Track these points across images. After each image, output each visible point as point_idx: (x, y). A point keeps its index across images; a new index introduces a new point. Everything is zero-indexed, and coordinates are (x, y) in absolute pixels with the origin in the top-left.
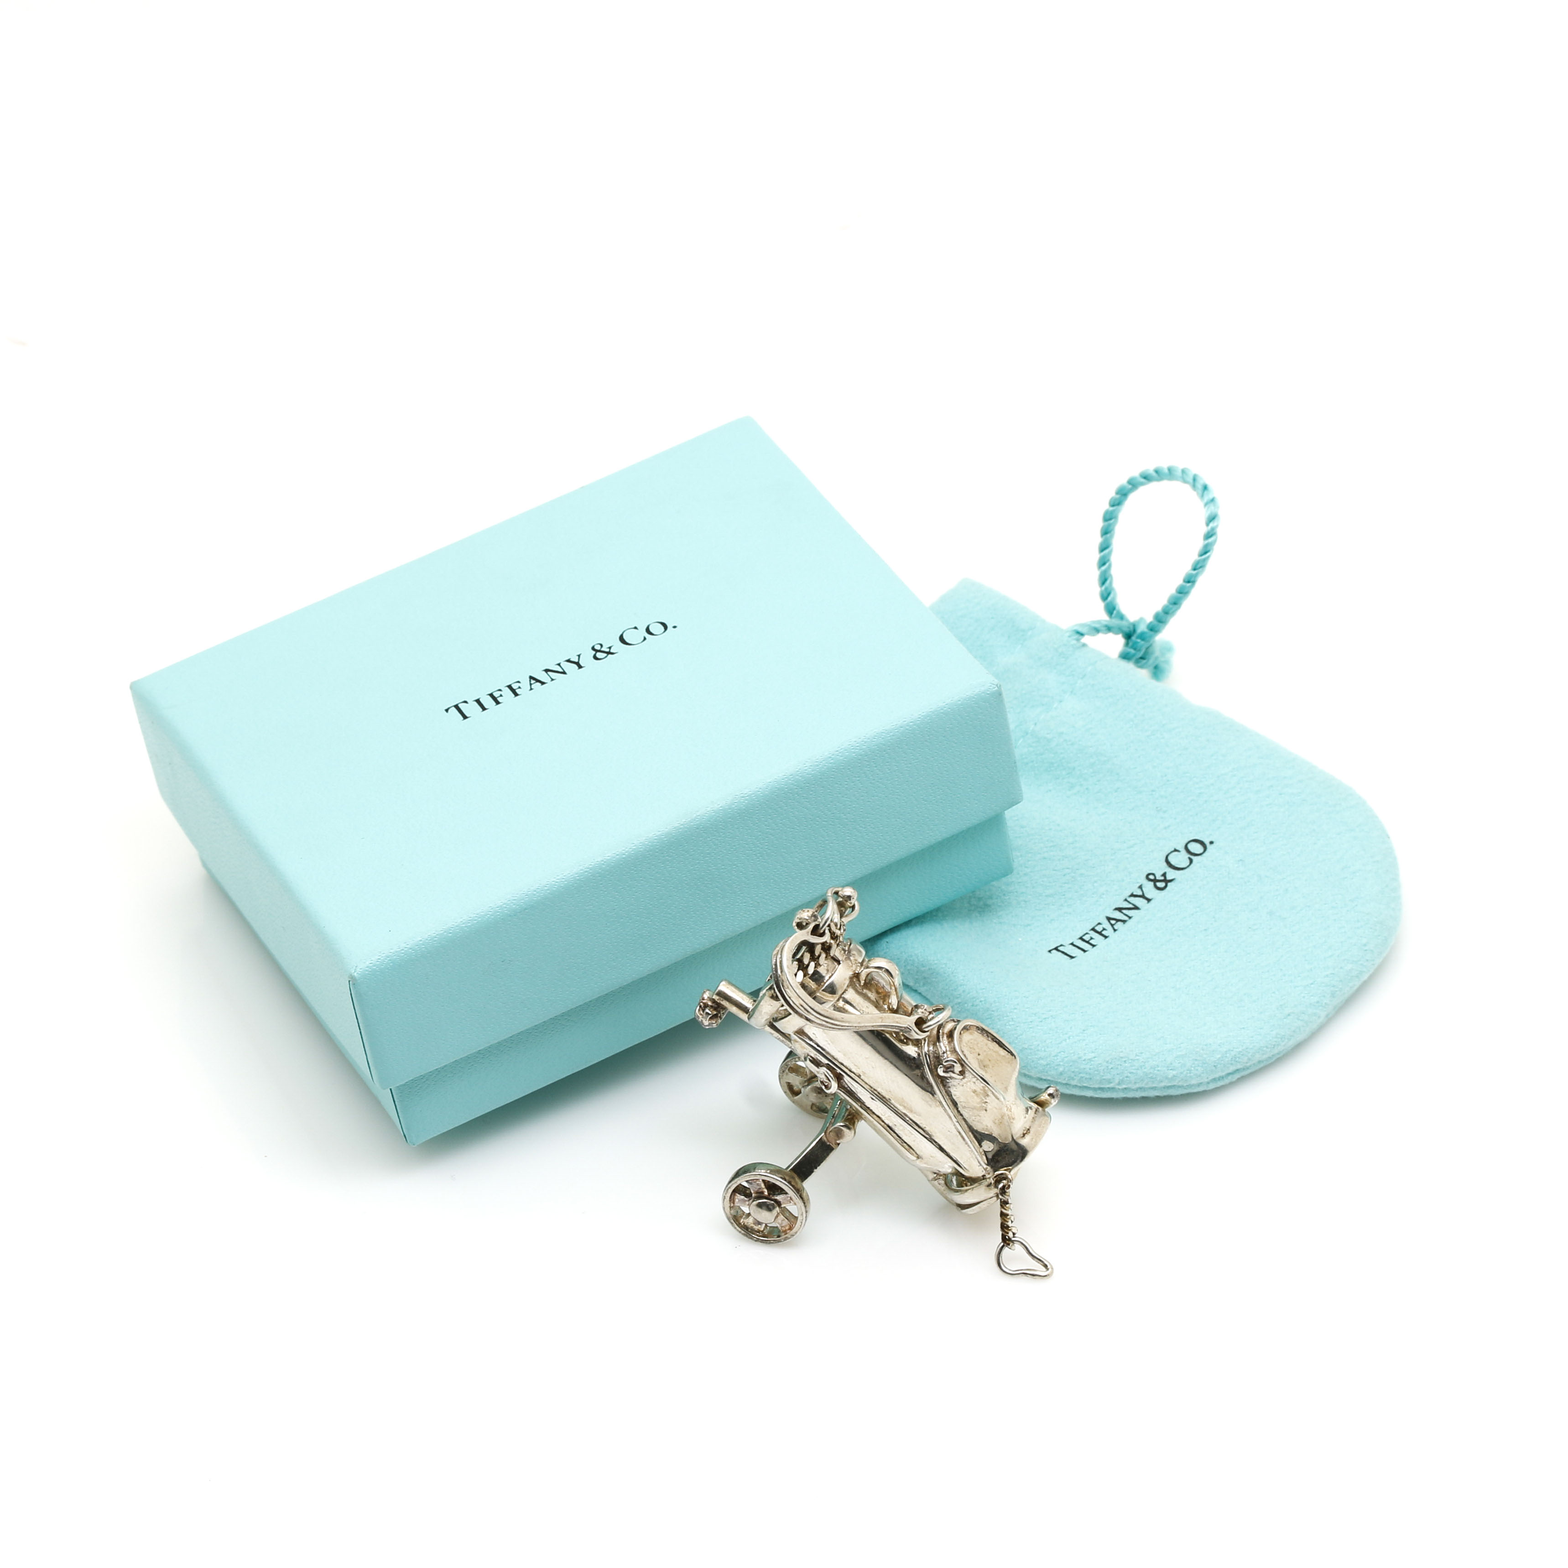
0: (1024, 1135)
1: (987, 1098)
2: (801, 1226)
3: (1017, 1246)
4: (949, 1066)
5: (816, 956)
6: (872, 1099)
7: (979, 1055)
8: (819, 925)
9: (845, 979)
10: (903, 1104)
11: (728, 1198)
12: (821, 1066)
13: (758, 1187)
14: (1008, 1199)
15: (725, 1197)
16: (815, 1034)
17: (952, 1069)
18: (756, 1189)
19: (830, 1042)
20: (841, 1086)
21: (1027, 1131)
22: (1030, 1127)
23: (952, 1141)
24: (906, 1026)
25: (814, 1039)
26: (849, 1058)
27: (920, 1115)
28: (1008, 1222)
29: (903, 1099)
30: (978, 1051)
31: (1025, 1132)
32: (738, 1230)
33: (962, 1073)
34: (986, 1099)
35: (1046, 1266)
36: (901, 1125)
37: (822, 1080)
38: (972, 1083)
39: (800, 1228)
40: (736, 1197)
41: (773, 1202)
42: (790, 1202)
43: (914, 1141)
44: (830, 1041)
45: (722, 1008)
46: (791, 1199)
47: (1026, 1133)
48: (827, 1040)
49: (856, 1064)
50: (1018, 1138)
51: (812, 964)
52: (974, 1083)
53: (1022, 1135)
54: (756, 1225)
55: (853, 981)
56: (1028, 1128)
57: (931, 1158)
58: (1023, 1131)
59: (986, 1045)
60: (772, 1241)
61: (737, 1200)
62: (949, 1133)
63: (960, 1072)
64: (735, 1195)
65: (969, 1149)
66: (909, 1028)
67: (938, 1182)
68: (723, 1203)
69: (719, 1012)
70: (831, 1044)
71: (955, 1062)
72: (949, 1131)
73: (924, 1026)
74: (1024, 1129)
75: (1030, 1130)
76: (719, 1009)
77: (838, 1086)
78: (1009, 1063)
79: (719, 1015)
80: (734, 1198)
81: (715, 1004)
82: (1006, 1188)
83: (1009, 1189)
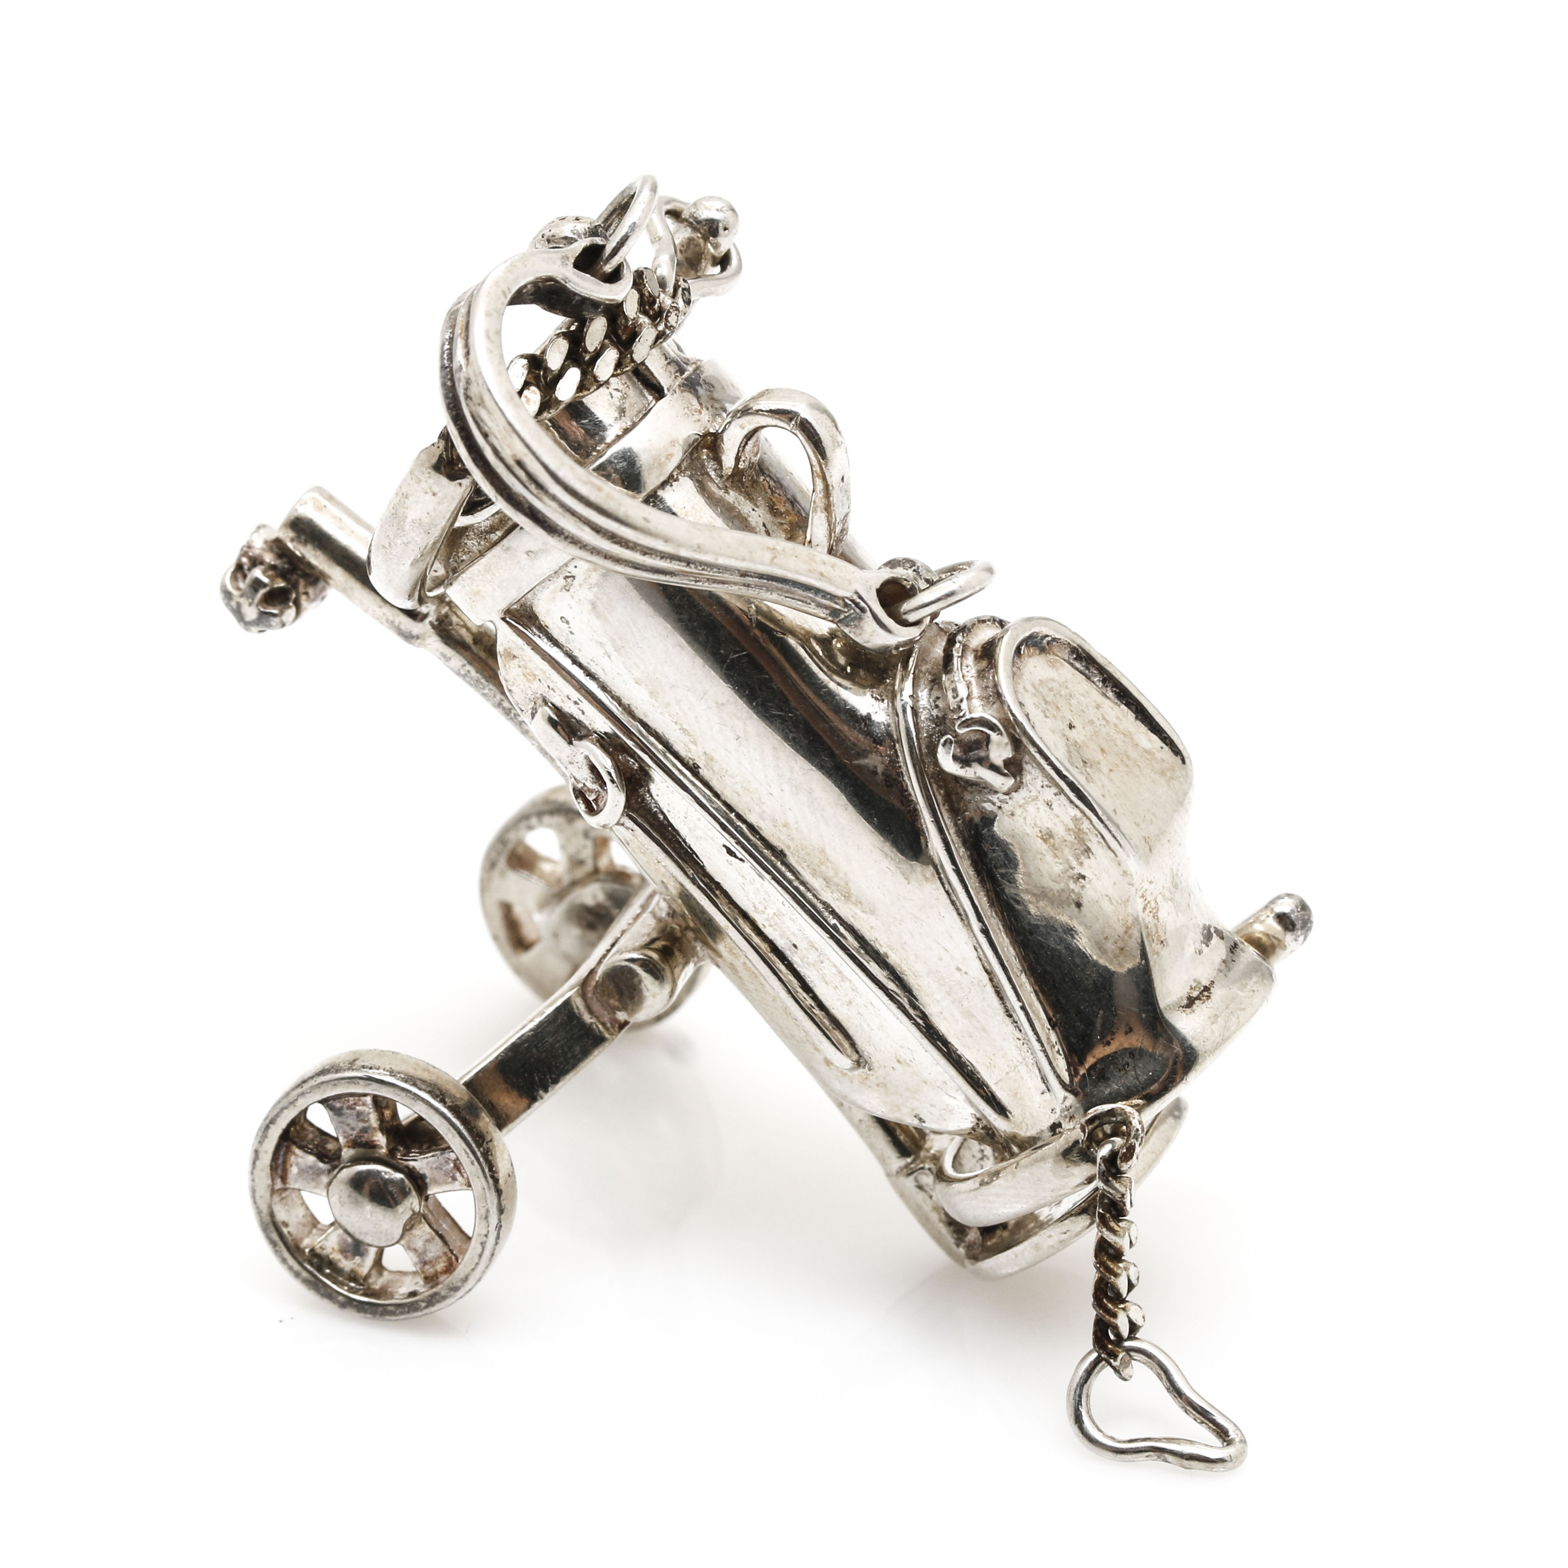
0: (1191, 1002)
1: (1086, 862)
2: (480, 1256)
3: (1139, 1369)
4: (974, 737)
5: (586, 351)
6: (730, 852)
7: (1071, 727)
8: (603, 247)
9: (673, 443)
10: (823, 868)
11: (266, 1158)
12: (581, 738)
13: (361, 1125)
14: (1123, 1195)
15: (256, 1152)
16: (567, 622)
17: (982, 754)
18: (354, 1133)
19: (610, 649)
20: (636, 806)
21: (1201, 993)
22: (1213, 982)
23: (965, 1003)
24: (848, 595)
25: (562, 640)
26: (668, 705)
27: (872, 912)
28: (1116, 1275)
29: (823, 851)
30: (1069, 716)
31: (1195, 994)
32: (291, 1268)
33: (1014, 768)
34: (1081, 864)
35: (1222, 1433)
36: (812, 946)
37: (580, 786)
38: (1043, 807)
39: (477, 1264)
40: (293, 1158)
41: (399, 1176)
42: (454, 1179)
43: (850, 1003)
44: (612, 640)
45: (305, 576)
46: (458, 1167)
47: (1198, 998)
48: (604, 640)
49: (685, 727)
50: (1170, 1007)
51: (574, 375)
52: (1049, 805)
53: (1185, 1002)
54: (346, 1257)
55: (699, 458)
56: (1206, 983)
57: (896, 1065)
58: (1188, 989)
59: (1098, 707)
60: (390, 1308)
61: (294, 1170)
62: (957, 975)
63: (1007, 763)
64: (288, 1151)
65: (1019, 1035)
66: (857, 605)
68: (252, 1173)
69: (295, 586)
70: (614, 654)
71: (993, 727)
72: (959, 969)
73: (906, 606)
74: (1194, 985)
75: (1212, 990)
76: (294, 577)
77: (628, 806)
78: (1163, 773)
79: (294, 596)
80: (285, 1162)
81: (285, 560)
82: (1118, 1162)
83: (1130, 1163)
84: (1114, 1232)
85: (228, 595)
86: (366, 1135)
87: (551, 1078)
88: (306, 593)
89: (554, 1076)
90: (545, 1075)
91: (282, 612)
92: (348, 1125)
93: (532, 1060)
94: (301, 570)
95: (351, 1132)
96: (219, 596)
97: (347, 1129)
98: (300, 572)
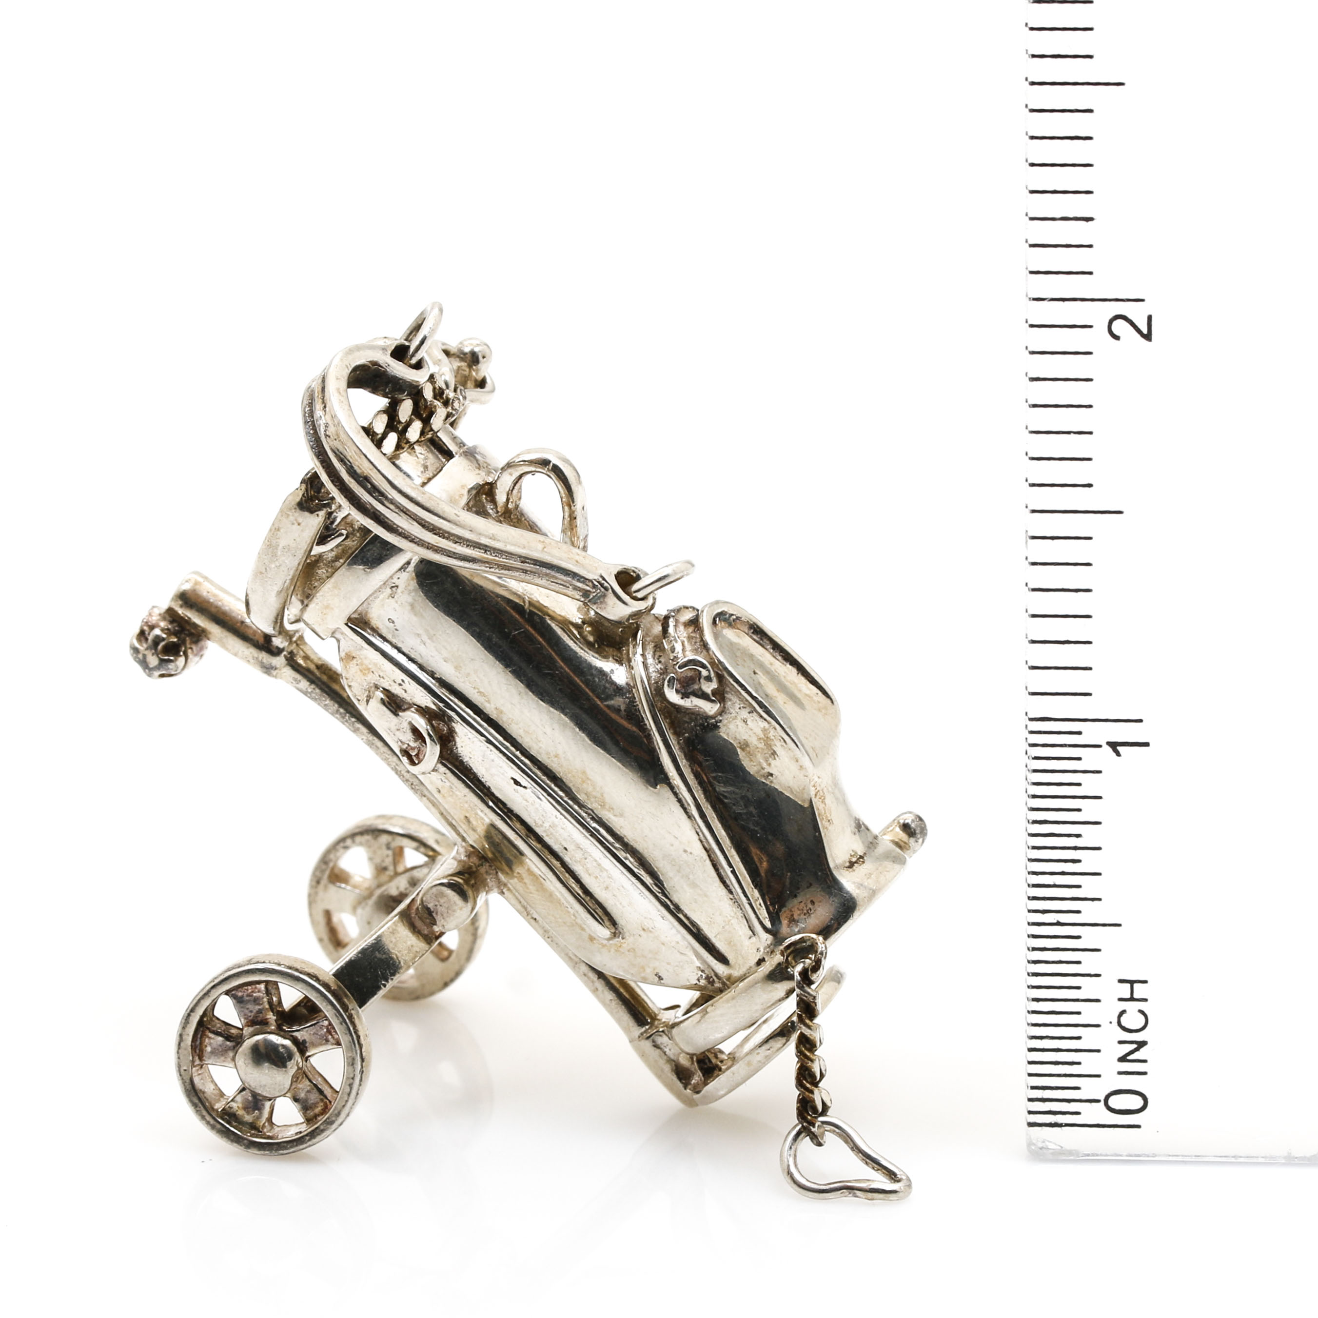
0: (851, 865)
1: (773, 762)
2: (349, 1095)
4: (690, 674)
5: (400, 422)
6: (516, 783)
7: (755, 673)
8: (408, 347)
9: (463, 487)
10: (585, 785)
11: (189, 1039)
12: (404, 710)
13: (257, 1007)
14: (815, 997)
15: (181, 1036)
16: (393, 622)
17: (696, 687)
18: (253, 1014)
19: (425, 638)
20: (446, 756)
21: (858, 859)
22: (865, 854)
23: (691, 877)
24: (596, 578)
25: (389, 637)
26: (468, 675)
27: (621, 815)
28: (812, 1061)
29: (584, 773)
30: (753, 666)
31: (854, 860)
32: (208, 1123)
33: (719, 696)
34: (769, 765)
36: (579, 847)
37: (405, 746)
38: (741, 724)
39: (347, 1101)
40: (207, 1040)
41: (287, 1043)
42: (327, 1041)
43: (607, 888)
44: (427, 631)
45: (191, 635)
46: (330, 1029)
47: (856, 862)
48: (420, 632)
49: (481, 690)
50: (837, 867)
52: (745, 721)
53: (848, 864)
54: (248, 1113)
55: (480, 501)
56: (860, 853)
58: (849, 856)
59: (771, 664)
60: (283, 1144)
61: (209, 1049)
62: (684, 855)
63: (714, 692)
64: (203, 1035)
66: (602, 585)
67: (654, 1041)
68: (178, 1053)
69: (184, 642)
70: (428, 641)
71: (704, 666)
72: (685, 851)
73: (636, 587)
74: (853, 854)
75: (865, 858)
76: (183, 636)
77: (441, 756)
78: (819, 710)
79: (183, 649)
80: (201, 1043)
81: (175, 624)
82: (809, 973)
83: (818, 973)
84: (809, 1027)
85: (136, 650)
86: (261, 1015)
87: (390, 973)
88: (191, 648)
89: (391, 971)
90: (386, 971)
91: (176, 660)
92: (248, 1009)
93: (376, 960)
94: (188, 630)
95: (249, 1015)
96: (128, 652)
97: (247, 1011)
98: (187, 632)
